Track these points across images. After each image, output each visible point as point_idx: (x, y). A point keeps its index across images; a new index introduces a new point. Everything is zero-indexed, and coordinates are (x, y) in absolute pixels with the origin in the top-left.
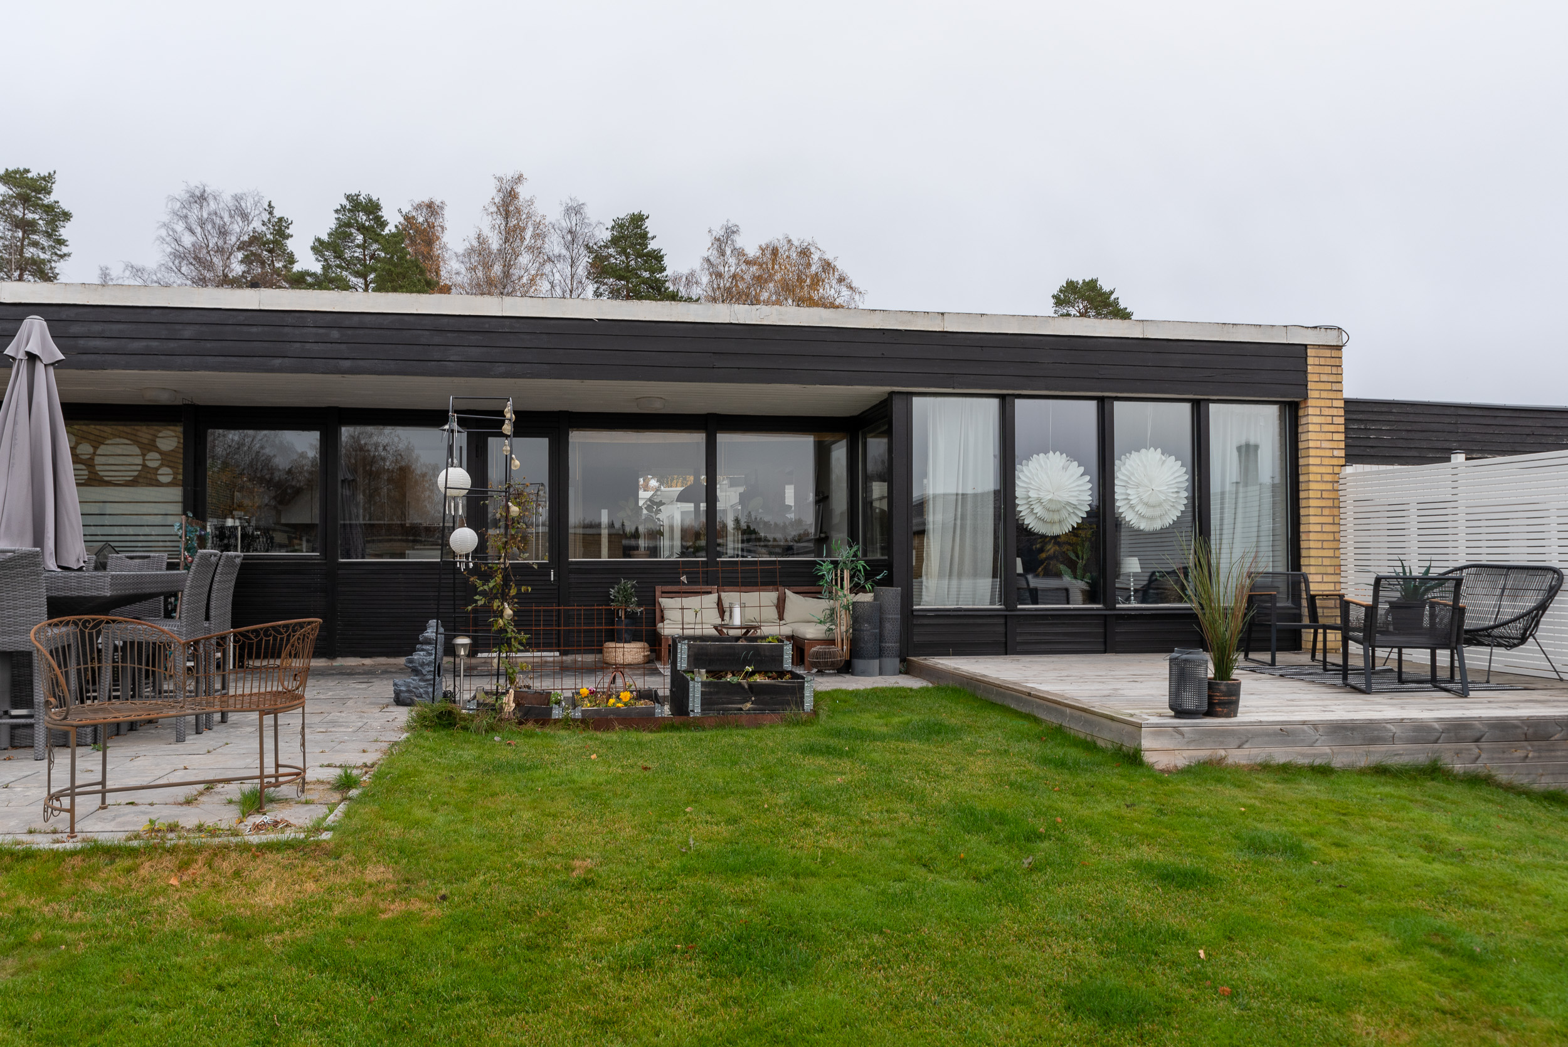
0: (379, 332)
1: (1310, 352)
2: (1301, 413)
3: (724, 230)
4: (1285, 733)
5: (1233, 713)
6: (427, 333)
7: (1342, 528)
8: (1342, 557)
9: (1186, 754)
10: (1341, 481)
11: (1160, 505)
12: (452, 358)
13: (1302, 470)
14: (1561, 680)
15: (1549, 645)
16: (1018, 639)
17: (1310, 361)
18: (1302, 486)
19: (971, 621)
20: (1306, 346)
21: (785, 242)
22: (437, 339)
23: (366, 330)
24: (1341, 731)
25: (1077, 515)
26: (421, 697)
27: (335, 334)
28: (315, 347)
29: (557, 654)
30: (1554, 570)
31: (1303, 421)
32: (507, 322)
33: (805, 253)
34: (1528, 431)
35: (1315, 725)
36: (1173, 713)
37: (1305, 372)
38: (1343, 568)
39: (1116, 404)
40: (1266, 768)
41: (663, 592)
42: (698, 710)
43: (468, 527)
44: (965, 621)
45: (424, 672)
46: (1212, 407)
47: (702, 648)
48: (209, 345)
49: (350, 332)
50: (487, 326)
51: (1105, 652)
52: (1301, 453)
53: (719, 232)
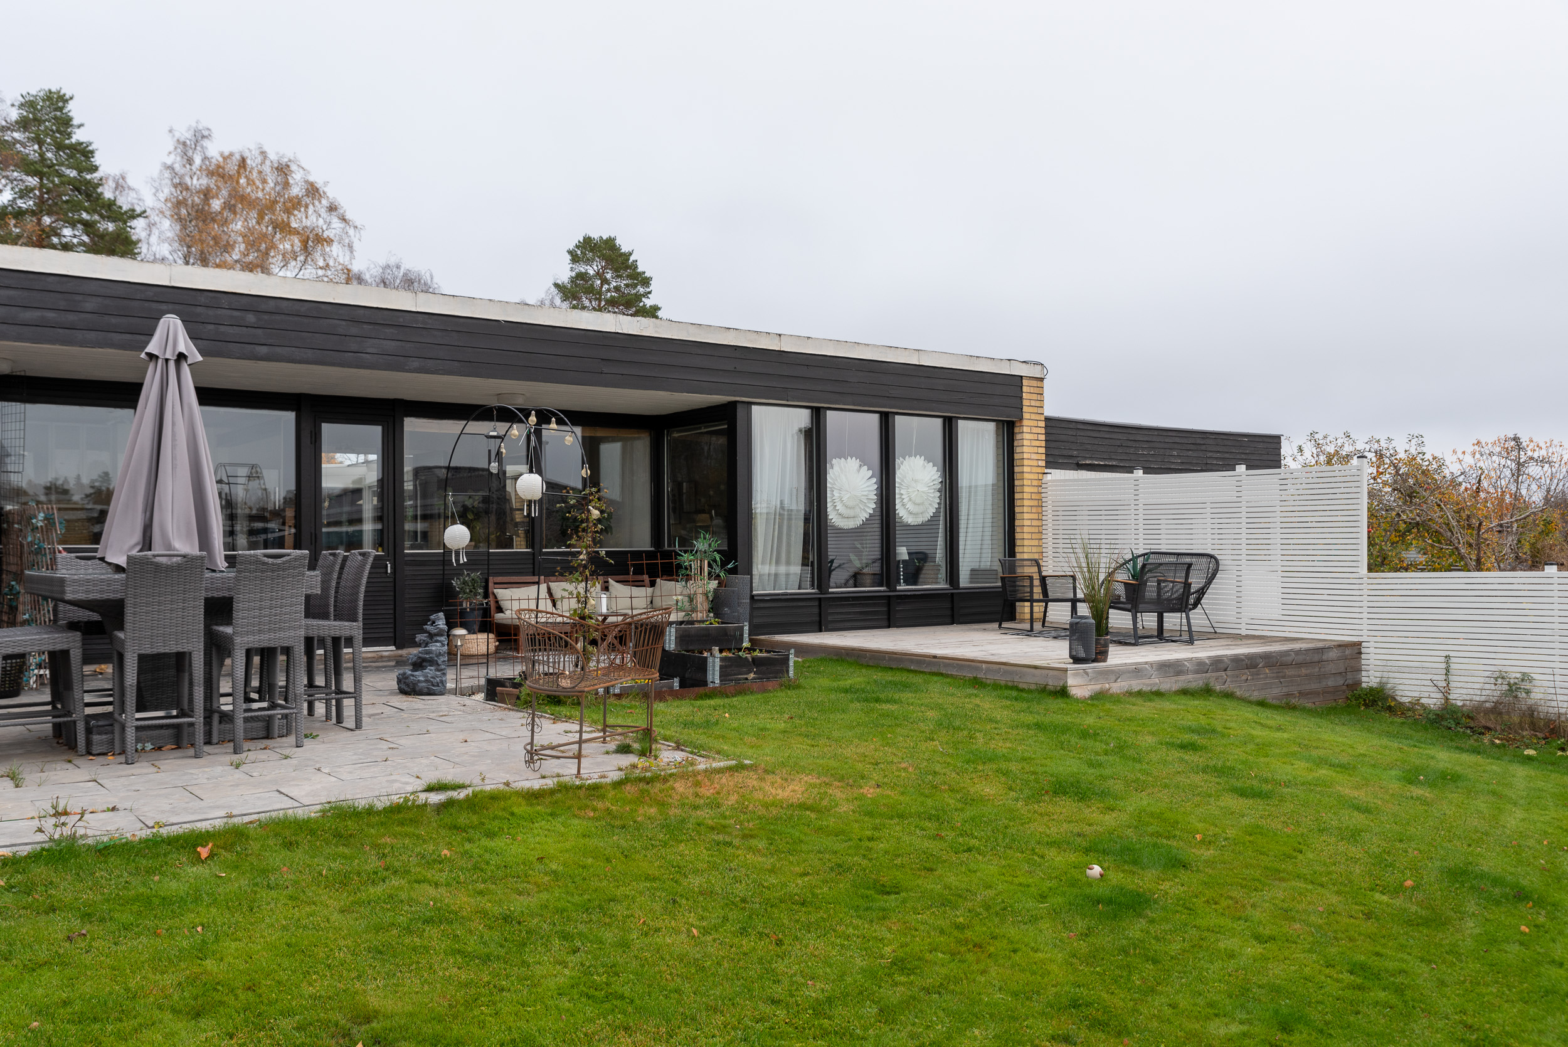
0: (296, 318)
1: (1025, 382)
2: (1016, 430)
3: (192, 132)
4: (1137, 671)
5: (1105, 660)
6: (344, 323)
7: (1044, 523)
8: (1044, 545)
9: (1090, 687)
10: (1043, 486)
11: (922, 504)
12: (369, 350)
13: (1017, 476)
14: (1216, 632)
15: (1210, 609)
16: (830, 618)
17: (1025, 389)
18: (1017, 489)
19: (795, 604)
20: (1022, 377)
21: (256, 153)
22: (354, 330)
23: (283, 316)
24: (1165, 667)
25: (866, 511)
26: (438, 686)
27: (251, 318)
28: (230, 330)
29: (393, 648)
30: (1211, 556)
31: (1018, 437)
32: (420, 317)
33: (283, 170)
34: (1118, 443)
35: (1151, 664)
36: (1072, 661)
37: (1021, 398)
38: (1044, 554)
39: (897, 417)
40: (1130, 693)
41: (495, 583)
42: (717, 681)
43: (462, 523)
44: (791, 604)
45: (440, 662)
46: (960, 422)
47: (685, 630)
48: (113, 320)
49: (266, 317)
50: (401, 320)
51: (889, 627)
52: (1016, 463)
53: (186, 135)
